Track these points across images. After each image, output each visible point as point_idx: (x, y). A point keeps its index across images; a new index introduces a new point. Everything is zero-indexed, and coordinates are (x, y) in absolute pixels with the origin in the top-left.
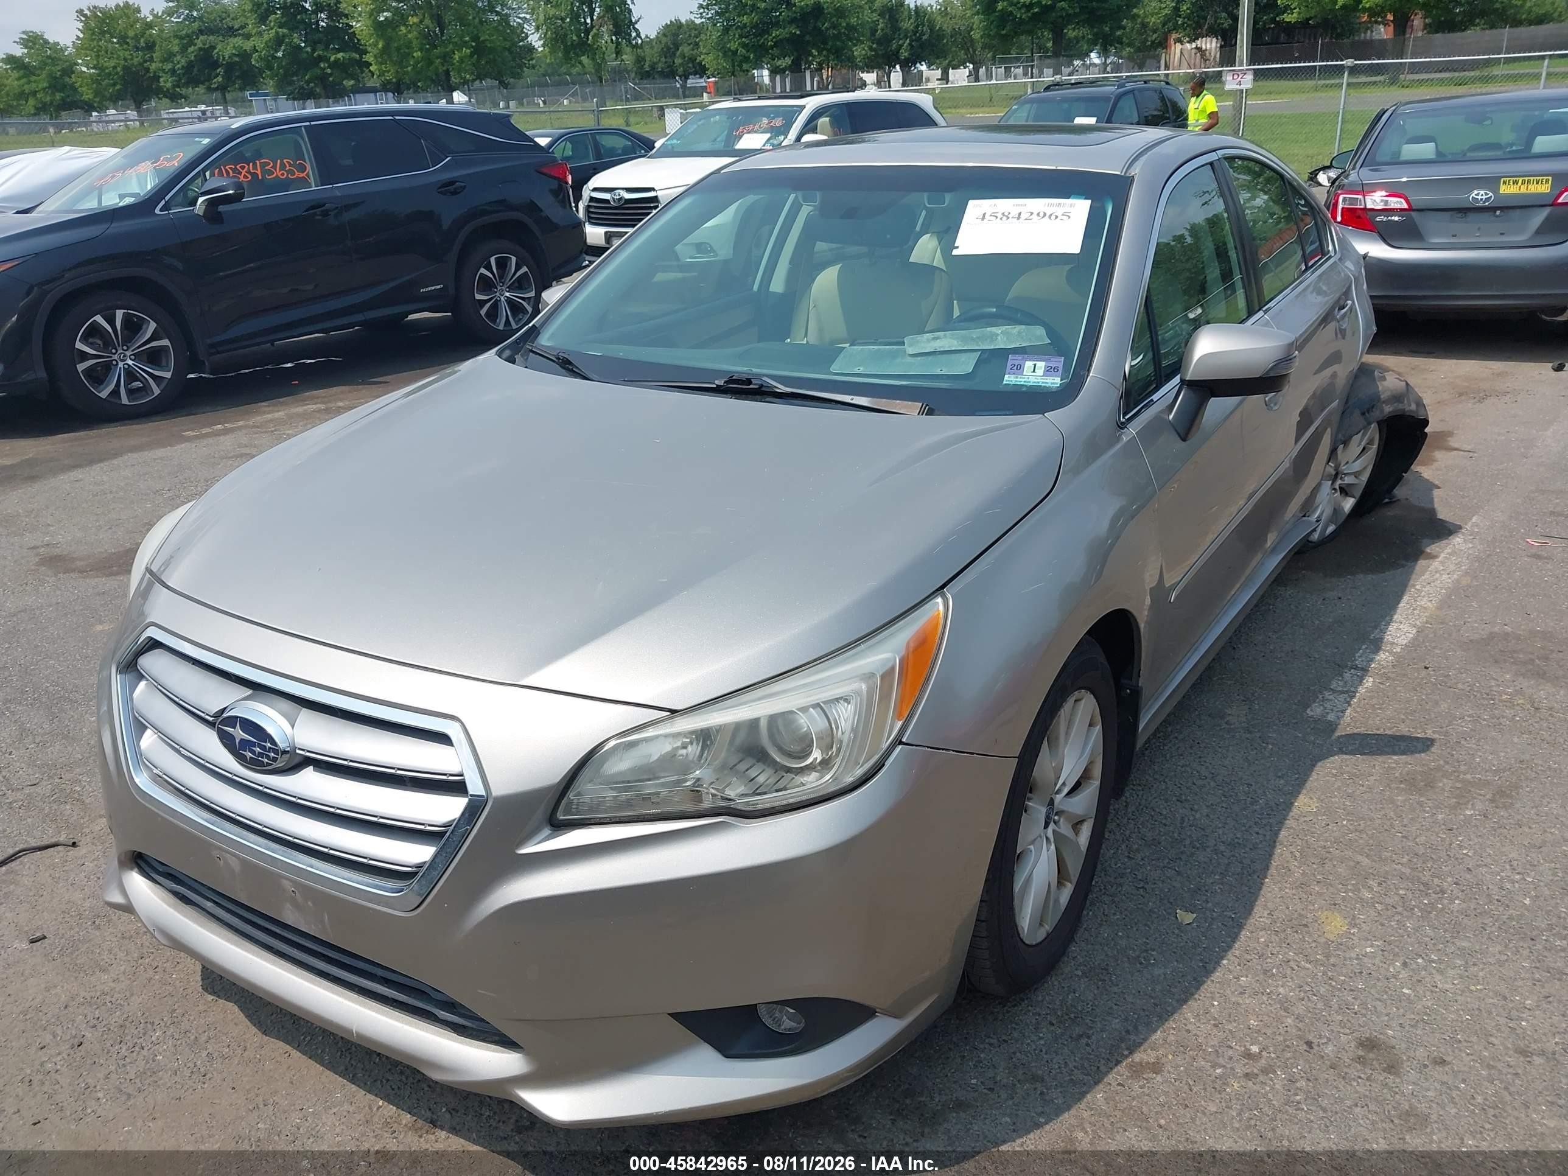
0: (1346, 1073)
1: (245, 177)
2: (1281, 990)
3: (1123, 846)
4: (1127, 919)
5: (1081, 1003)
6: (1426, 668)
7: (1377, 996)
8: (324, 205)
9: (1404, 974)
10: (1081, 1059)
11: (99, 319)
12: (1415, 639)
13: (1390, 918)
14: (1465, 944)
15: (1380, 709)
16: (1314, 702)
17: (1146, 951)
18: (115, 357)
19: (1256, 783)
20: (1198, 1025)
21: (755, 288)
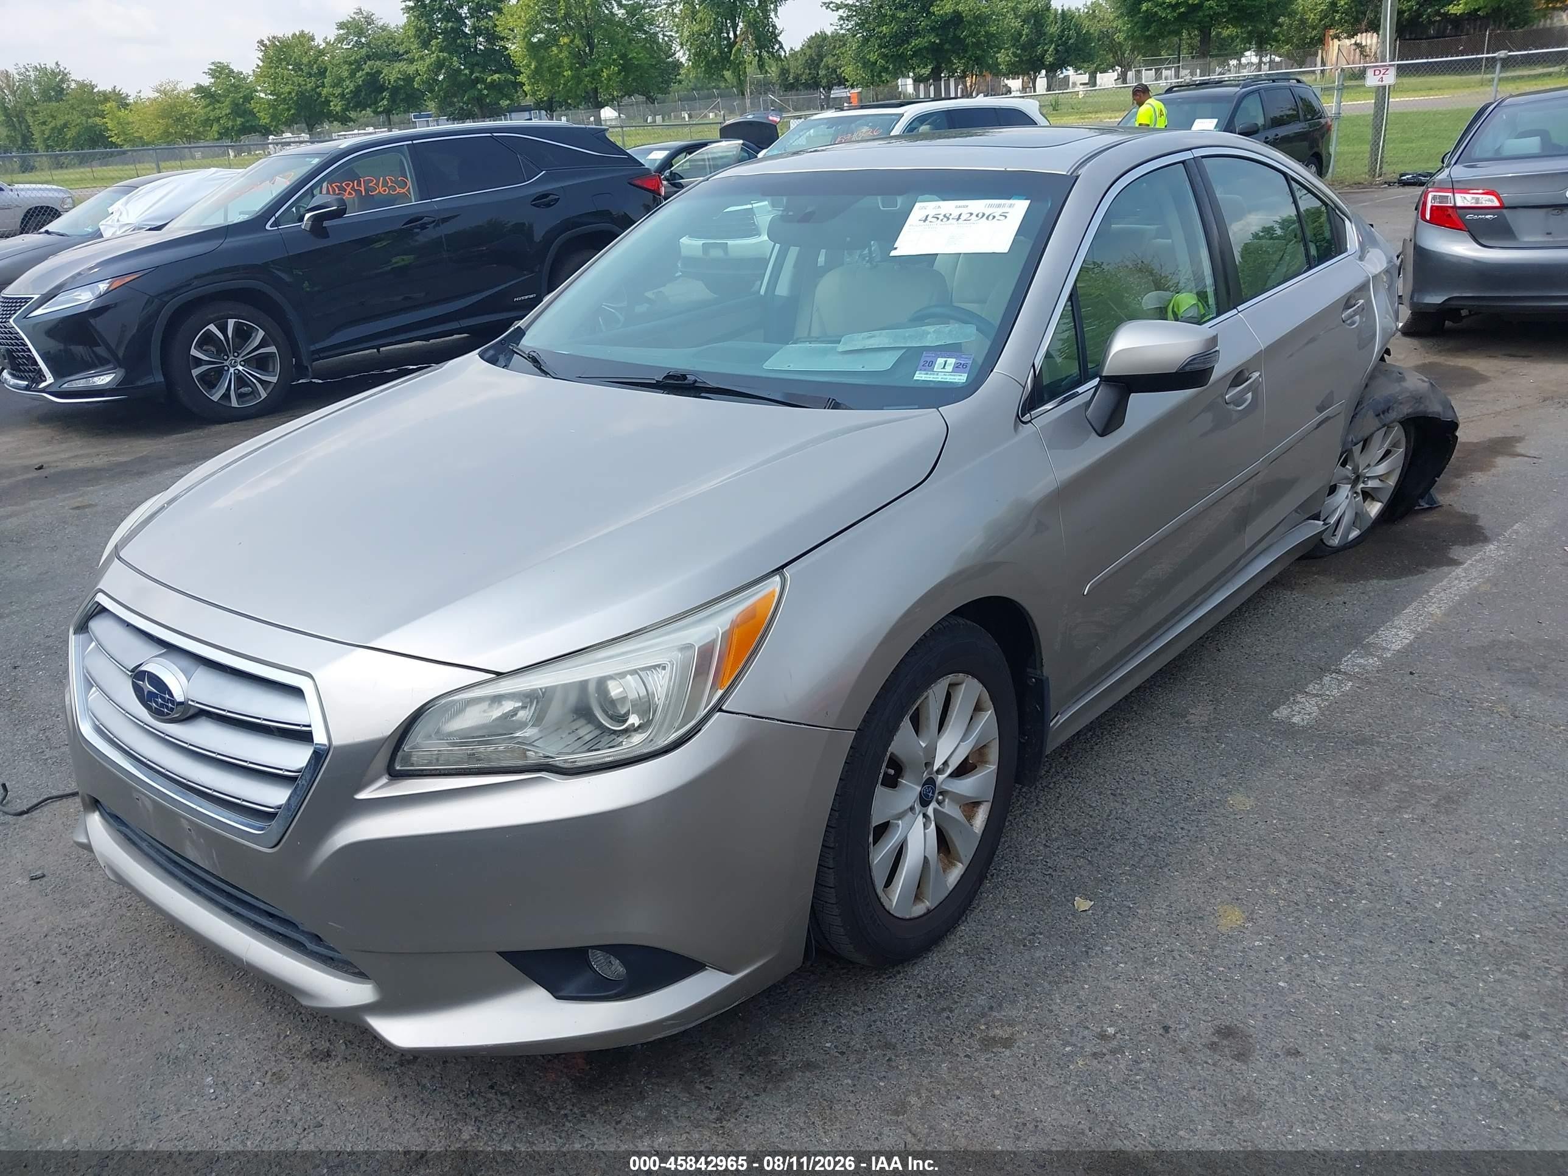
0: (1194, 1057)
1: (350, 193)
2: (1156, 977)
3: (1043, 835)
4: (1025, 903)
5: (954, 979)
6: (1411, 673)
7: (1250, 987)
8: (422, 218)
9: (1286, 968)
10: (938, 1031)
11: (212, 327)
12: (1411, 645)
13: (1288, 915)
14: (1359, 942)
15: (1348, 712)
16: (1284, 703)
17: (1034, 934)
18: (227, 363)
19: (1198, 780)
20: (1062, 1005)
21: (762, 292)
